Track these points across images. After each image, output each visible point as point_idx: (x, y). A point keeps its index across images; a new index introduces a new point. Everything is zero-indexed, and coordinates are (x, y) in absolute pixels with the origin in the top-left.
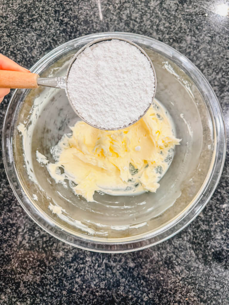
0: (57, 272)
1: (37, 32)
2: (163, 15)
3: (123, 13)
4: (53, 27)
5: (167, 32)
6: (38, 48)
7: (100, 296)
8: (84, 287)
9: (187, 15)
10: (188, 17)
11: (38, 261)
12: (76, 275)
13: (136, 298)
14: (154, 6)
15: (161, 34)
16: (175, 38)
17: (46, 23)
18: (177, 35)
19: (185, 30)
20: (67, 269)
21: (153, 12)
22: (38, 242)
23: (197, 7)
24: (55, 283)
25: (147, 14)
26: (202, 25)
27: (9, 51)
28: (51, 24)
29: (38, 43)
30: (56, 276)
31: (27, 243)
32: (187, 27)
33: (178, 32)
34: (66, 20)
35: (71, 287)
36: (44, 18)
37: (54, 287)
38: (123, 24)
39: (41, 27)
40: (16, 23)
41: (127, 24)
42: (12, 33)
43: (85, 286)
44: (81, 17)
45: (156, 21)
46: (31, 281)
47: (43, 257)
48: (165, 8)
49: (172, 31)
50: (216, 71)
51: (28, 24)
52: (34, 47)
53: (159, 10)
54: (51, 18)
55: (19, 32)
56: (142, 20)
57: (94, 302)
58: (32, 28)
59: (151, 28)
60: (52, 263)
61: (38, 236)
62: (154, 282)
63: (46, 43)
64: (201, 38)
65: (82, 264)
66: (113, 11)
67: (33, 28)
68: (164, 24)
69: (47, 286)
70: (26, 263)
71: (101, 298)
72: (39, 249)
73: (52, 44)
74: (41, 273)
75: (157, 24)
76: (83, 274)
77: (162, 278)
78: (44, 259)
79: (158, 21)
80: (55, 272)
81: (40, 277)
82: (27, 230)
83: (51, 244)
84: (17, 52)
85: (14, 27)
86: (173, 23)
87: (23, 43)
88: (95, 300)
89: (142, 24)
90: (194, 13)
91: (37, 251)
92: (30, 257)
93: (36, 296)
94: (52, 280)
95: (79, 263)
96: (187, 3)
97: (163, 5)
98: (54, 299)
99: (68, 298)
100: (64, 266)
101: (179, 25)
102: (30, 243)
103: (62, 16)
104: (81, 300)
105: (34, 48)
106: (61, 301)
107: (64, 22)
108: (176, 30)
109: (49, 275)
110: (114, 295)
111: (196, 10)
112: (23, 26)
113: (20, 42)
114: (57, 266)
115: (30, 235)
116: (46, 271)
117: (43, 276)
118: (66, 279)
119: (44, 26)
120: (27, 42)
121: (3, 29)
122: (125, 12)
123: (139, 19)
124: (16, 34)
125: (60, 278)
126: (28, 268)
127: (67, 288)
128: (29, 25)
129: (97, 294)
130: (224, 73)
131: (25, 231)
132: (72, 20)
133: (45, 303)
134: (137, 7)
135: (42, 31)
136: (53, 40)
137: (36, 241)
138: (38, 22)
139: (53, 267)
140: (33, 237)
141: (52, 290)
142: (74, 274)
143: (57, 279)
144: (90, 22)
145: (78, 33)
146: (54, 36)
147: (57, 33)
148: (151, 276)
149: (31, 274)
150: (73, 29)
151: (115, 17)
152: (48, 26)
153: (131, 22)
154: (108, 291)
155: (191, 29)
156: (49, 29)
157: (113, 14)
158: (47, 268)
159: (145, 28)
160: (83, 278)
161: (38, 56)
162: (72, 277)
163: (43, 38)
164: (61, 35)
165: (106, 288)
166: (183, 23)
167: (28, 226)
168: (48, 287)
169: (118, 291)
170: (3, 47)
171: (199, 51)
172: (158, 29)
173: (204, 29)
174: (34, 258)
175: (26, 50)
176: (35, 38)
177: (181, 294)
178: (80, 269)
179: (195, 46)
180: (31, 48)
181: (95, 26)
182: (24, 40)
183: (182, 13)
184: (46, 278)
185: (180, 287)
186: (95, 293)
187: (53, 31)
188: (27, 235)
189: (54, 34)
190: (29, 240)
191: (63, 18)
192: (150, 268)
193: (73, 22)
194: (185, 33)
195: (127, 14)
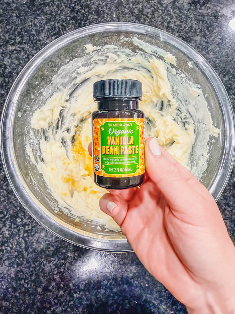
0: (35, 266)
1: (47, 16)
2: (175, 13)
3: (135, 7)
4: (64, 13)
5: (177, 30)
6: (47, 31)
7: (77, 298)
8: (62, 286)
9: (199, 15)
10: (200, 17)
11: (15, 251)
12: (55, 271)
13: (116, 305)
14: (167, 4)
15: (171, 31)
16: (184, 37)
17: (57, 9)
18: (187, 34)
19: (195, 29)
20: (46, 263)
21: (165, 10)
22: (19, 230)
23: (210, 8)
24: (31, 278)
25: (159, 10)
26: (213, 27)
27: (17, 32)
28: (62, 10)
29: (46, 27)
30: (33, 270)
31: (7, 230)
32: (198, 27)
33: (188, 31)
34: (78, 7)
35: (47, 284)
36: (56, 4)
37: (29, 283)
38: (134, 18)
39: (52, 12)
40: (27, 5)
41: (138, 18)
42: (21, 15)
43: (63, 284)
44: (93, 6)
45: (167, 18)
46: (5, 273)
47: (22, 248)
48: (178, 7)
49: (182, 30)
50: (223, 73)
51: (39, 7)
52: (42, 30)
53: (171, 8)
54: (63, 5)
55: (29, 15)
56: (153, 16)
57: (71, 305)
58: (42, 11)
59: (161, 24)
60: (30, 255)
61: (20, 224)
62: (137, 289)
63: (55, 27)
64: (211, 39)
65: (62, 259)
66: (125, 4)
67: (44, 12)
68: (175, 22)
69: (21, 280)
70: (3, 252)
71: (79, 301)
72: (18, 239)
73: (61, 29)
74: (17, 265)
75: (168, 21)
76: (62, 270)
77: (147, 285)
78: (23, 249)
79: (169, 19)
80: (33, 266)
81: (15, 270)
82: (10, 216)
83: (32, 234)
84: (24, 33)
85: (25, 9)
86: (184, 22)
87: (31, 25)
88: (72, 302)
89: (153, 20)
90: (206, 14)
91: (16, 240)
92: (8, 246)
93: (8, 290)
94: (28, 275)
95: (60, 258)
96: (200, 4)
97: (176, 3)
98: (27, 296)
99: (43, 297)
100: (43, 260)
101: (190, 24)
102: (11, 231)
103: (74, 3)
104: (56, 301)
105: (42, 32)
106: (34, 299)
107: (75, 10)
108: (186, 29)
109: (25, 268)
110: (93, 298)
111: (208, 11)
112: (34, 9)
113: (29, 24)
114: (35, 259)
115: (11, 222)
116: (23, 263)
117: (19, 269)
118: (44, 274)
119: (54, 11)
120: (35, 25)
121: (14, 9)
122: (138, 6)
123: (151, 14)
124: (26, 15)
125: (36, 272)
126: (4, 259)
127: (43, 285)
128: (40, 9)
129: (75, 295)
130: (231, 76)
131: (7, 217)
132: (84, 8)
133: (17, 300)
134: (149, 2)
135: (52, 15)
136: (62, 25)
137: (17, 229)
138: (50, 7)
139: (32, 260)
140: (14, 224)
141: (26, 285)
142: (53, 270)
143: (33, 274)
144: (102, 12)
145: (88, 21)
146: (64, 22)
147: (67, 19)
148: (135, 282)
149: (6, 266)
150: (83, 17)
151: (126, 10)
152: (59, 12)
153: (143, 16)
154: (87, 293)
155: (201, 30)
156: (59, 14)
157: (125, 7)
158: (25, 260)
159: (156, 24)
160: (62, 275)
161: (45, 40)
162: (50, 273)
163: (53, 23)
164: (71, 22)
165: (86, 289)
166: (194, 23)
167: (11, 212)
168: (23, 282)
169: (98, 295)
170: (10, 27)
171: (208, 52)
172: (168, 27)
173: (215, 31)
174: (12, 248)
175: (34, 32)
176: (44, 22)
177: (166, 306)
178: (60, 265)
179: (204, 47)
180: (39, 31)
181: (106, 16)
182: (33, 23)
183: (194, 14)
184: (22, 271)
185: (166, 298)
186: (73, 293)
187: (63, 17)
188: (8, 221)
189: (64, 20)
190: (10, 227)
191: (75, 5)
192: (135, 272)
193: (85, 11)
194: (195, 33)
195: (140, 8)
